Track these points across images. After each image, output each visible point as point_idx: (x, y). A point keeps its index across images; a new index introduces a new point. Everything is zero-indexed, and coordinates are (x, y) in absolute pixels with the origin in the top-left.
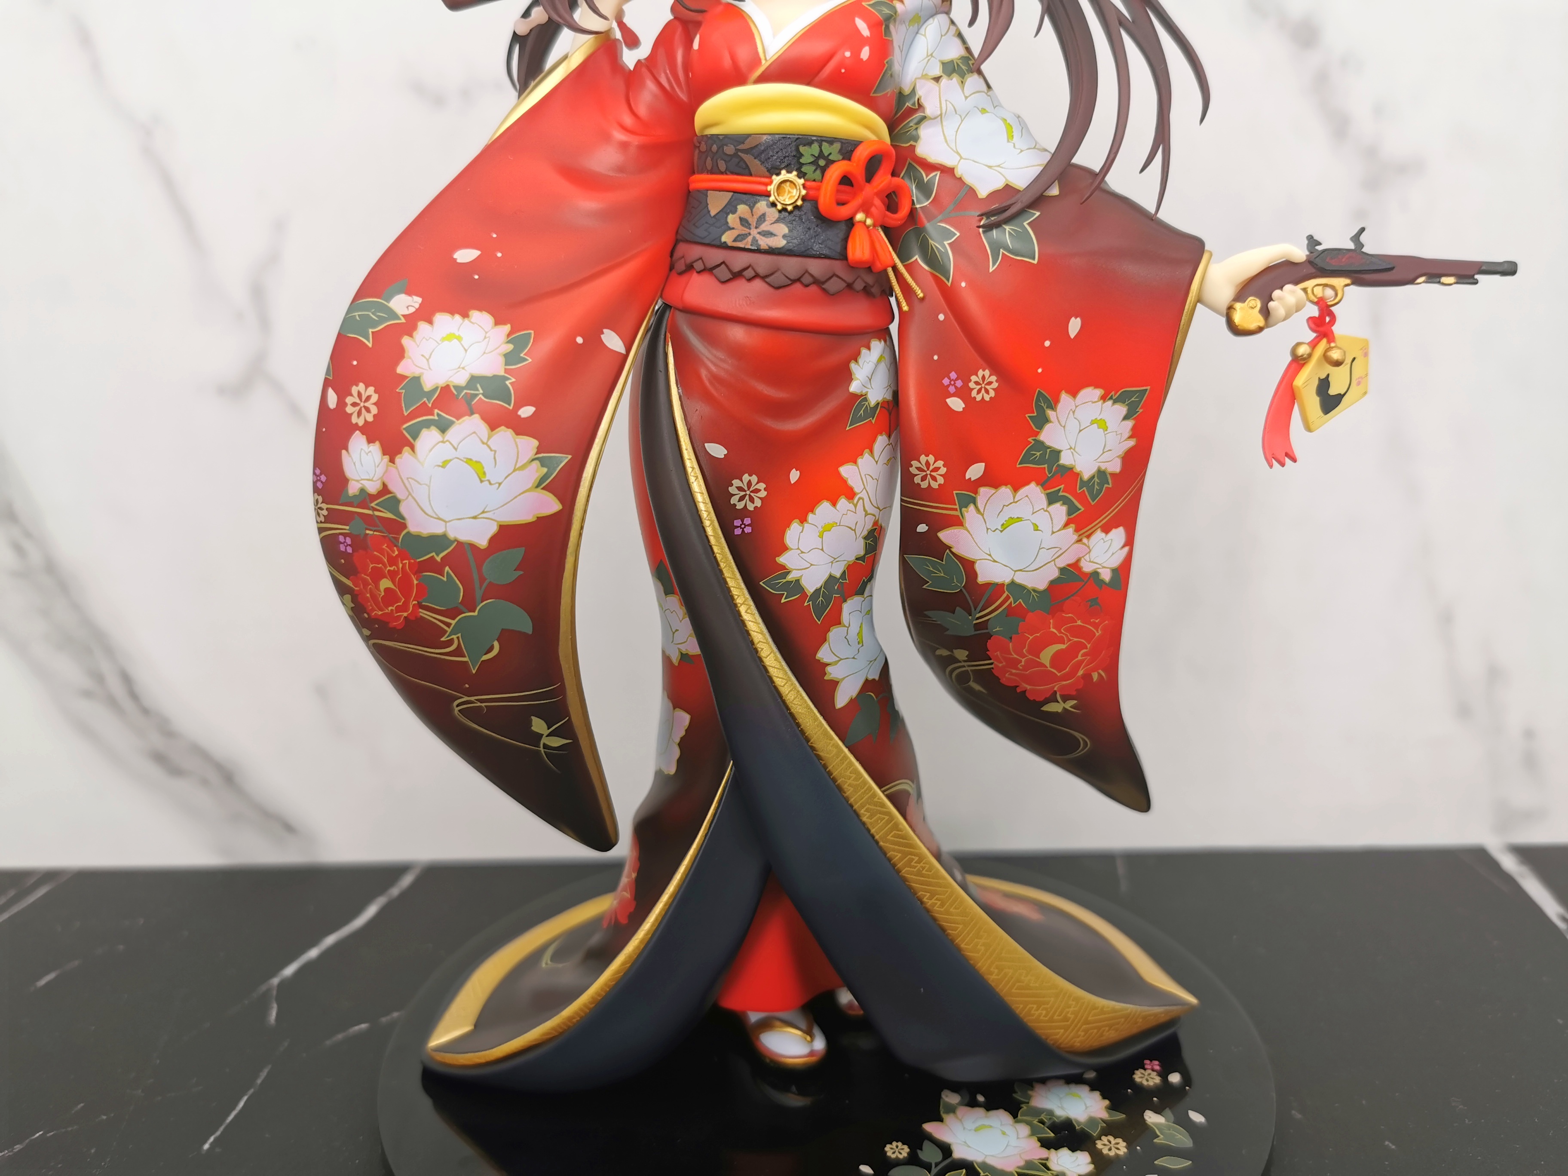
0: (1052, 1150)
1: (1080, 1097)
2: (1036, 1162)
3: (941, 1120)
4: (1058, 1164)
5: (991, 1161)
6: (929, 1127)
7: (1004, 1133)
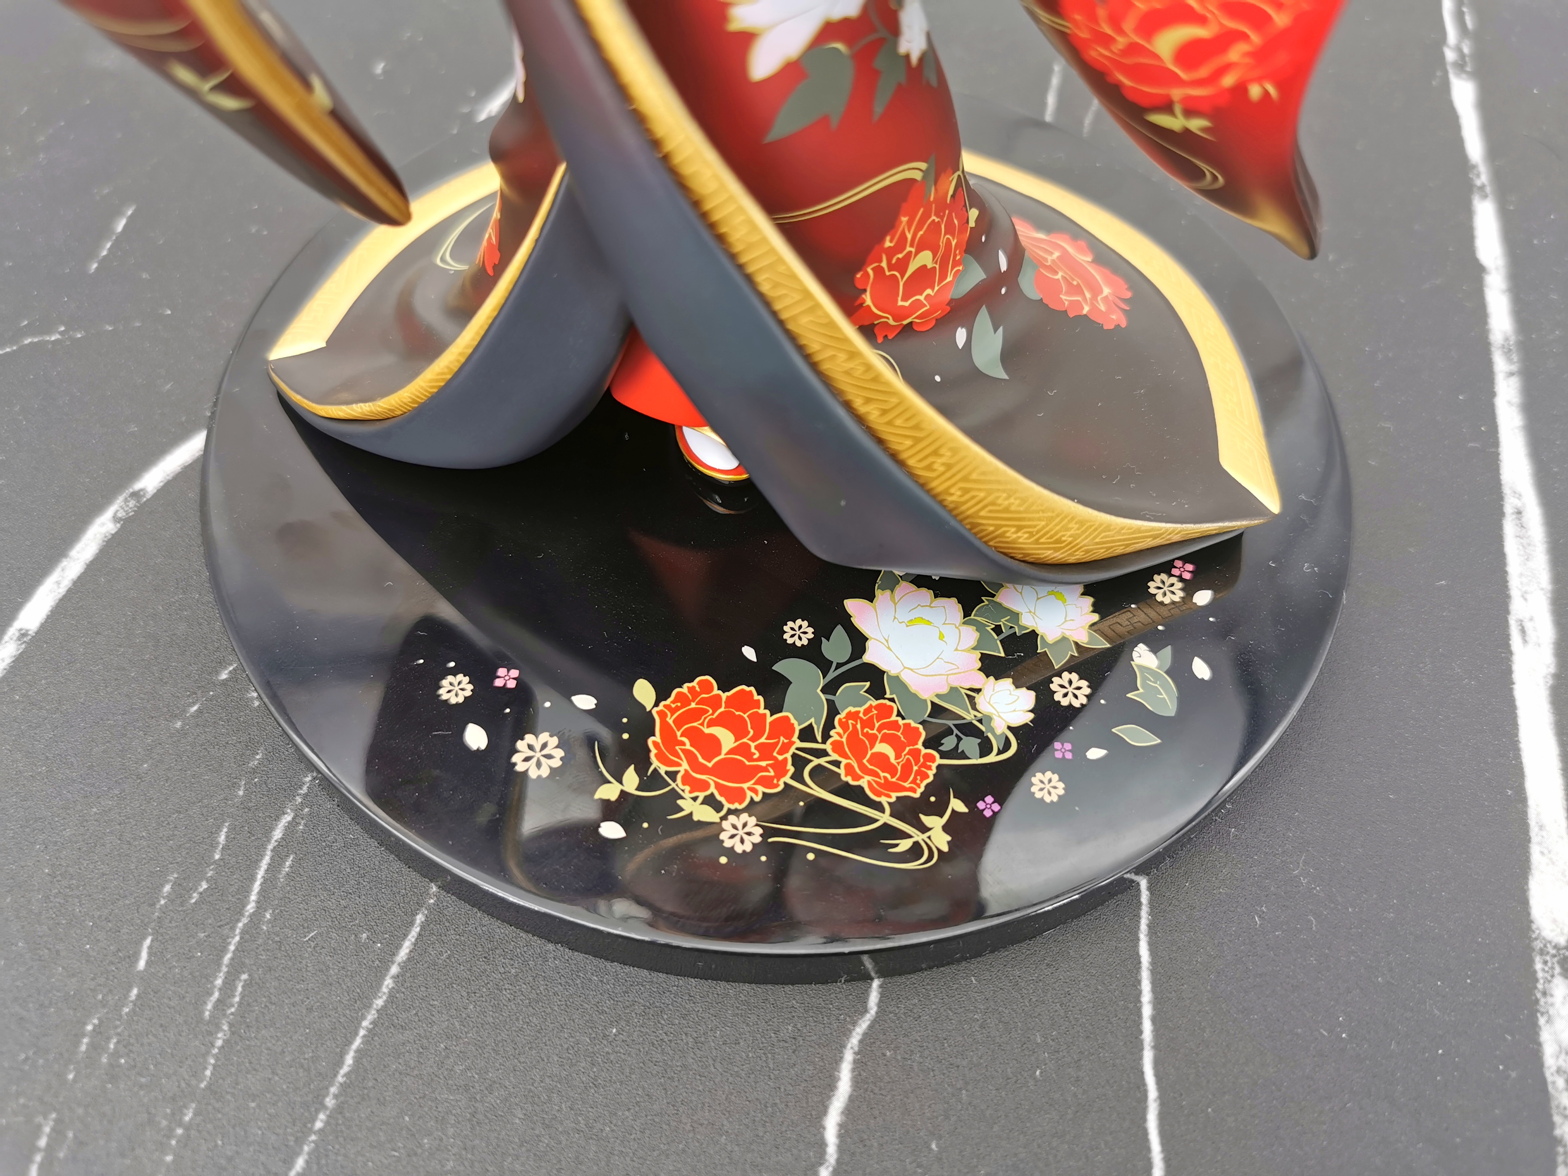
0: (992, 678)
1: (1064, 601)
2: (963, 691)
3: (871, 598)
4: (989, 703)
5: (906, 677)
6: (852, 605)
7: (941, 637)
